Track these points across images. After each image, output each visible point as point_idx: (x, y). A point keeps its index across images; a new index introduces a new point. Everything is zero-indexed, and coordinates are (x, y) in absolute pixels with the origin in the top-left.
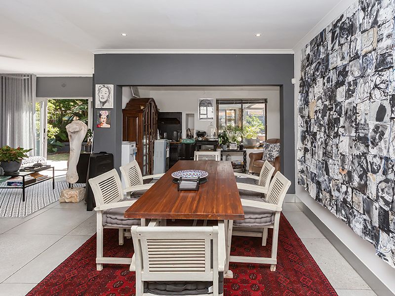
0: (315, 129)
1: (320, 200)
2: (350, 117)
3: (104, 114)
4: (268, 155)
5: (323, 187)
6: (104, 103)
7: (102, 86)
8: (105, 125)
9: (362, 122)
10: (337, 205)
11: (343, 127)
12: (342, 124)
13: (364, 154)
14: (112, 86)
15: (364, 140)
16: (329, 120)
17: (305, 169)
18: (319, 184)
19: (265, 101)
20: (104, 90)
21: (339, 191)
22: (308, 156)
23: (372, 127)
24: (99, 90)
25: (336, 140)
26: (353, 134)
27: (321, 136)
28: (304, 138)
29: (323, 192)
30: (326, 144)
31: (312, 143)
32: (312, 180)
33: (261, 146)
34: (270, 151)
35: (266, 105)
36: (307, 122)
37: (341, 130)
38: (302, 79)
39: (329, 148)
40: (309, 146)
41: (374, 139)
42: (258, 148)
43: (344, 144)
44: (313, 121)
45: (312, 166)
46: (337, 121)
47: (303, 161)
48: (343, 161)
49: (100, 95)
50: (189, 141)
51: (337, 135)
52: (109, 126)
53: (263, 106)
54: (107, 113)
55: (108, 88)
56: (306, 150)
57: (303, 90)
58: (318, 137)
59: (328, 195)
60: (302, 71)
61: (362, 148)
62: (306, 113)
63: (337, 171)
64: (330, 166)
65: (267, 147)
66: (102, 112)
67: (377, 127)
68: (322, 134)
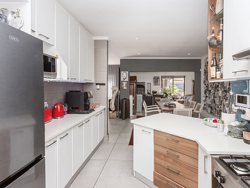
0: (210, 89)
1: (212, 113)
2: (222, 85)
3: (125, 83)
4: (186, 102)
5: (213, 108)
6: (125, 79)
7: (124, 72)
8: (125, 88)
9: (225, 86)
10: (218, 112)
11: (220, 88)
12: (219, 87)
13: (226, 95)
14: (127, 72)
15: (225, 91)
16: (216, 85)
17: (206, 104)
18: (211, 107)
19: (184, 77)
20: (125, 74)
21: (218, 108)
22: (207, 99)
23: (228, 87)
24: (123, 74)
25: (218, 92)
26: (223, 90)
27: (213, 91)
28: (205, 92)
29: (213, 110)
30: (214, 94)
31: (209, 94)
32: (209, 107)
33: (182, 98)
34: (188, 99)
35: (184, 79)
36: (207, 86)
37: (219, 89)
38: (205, 70)
39: (215, 95)
40: (208, 95)
41: (228, 91)
42: (181, 99)
43: (220, 93)
44: (209, 86)
45: (209, 102)
46: (218, 86)
47: (205, 101)
48: (220, 98)
49: (123, 76)
50: (149, 95)
51: (218, 90)
52: (126, 88)
53: (183, 79)
54: (126, 83)
55: (126, 73)
56: (207, 97)
57: (205, 74)
58: (211, 91)
59: (215, 110)
60: (205, 67)
61: (225, 94)
62: (206, 83)
63: (218, 102)
64: (215, 100)
65: (186, 98)
66: (124, 83)
67: (229, 87)
68: (213, 90)
